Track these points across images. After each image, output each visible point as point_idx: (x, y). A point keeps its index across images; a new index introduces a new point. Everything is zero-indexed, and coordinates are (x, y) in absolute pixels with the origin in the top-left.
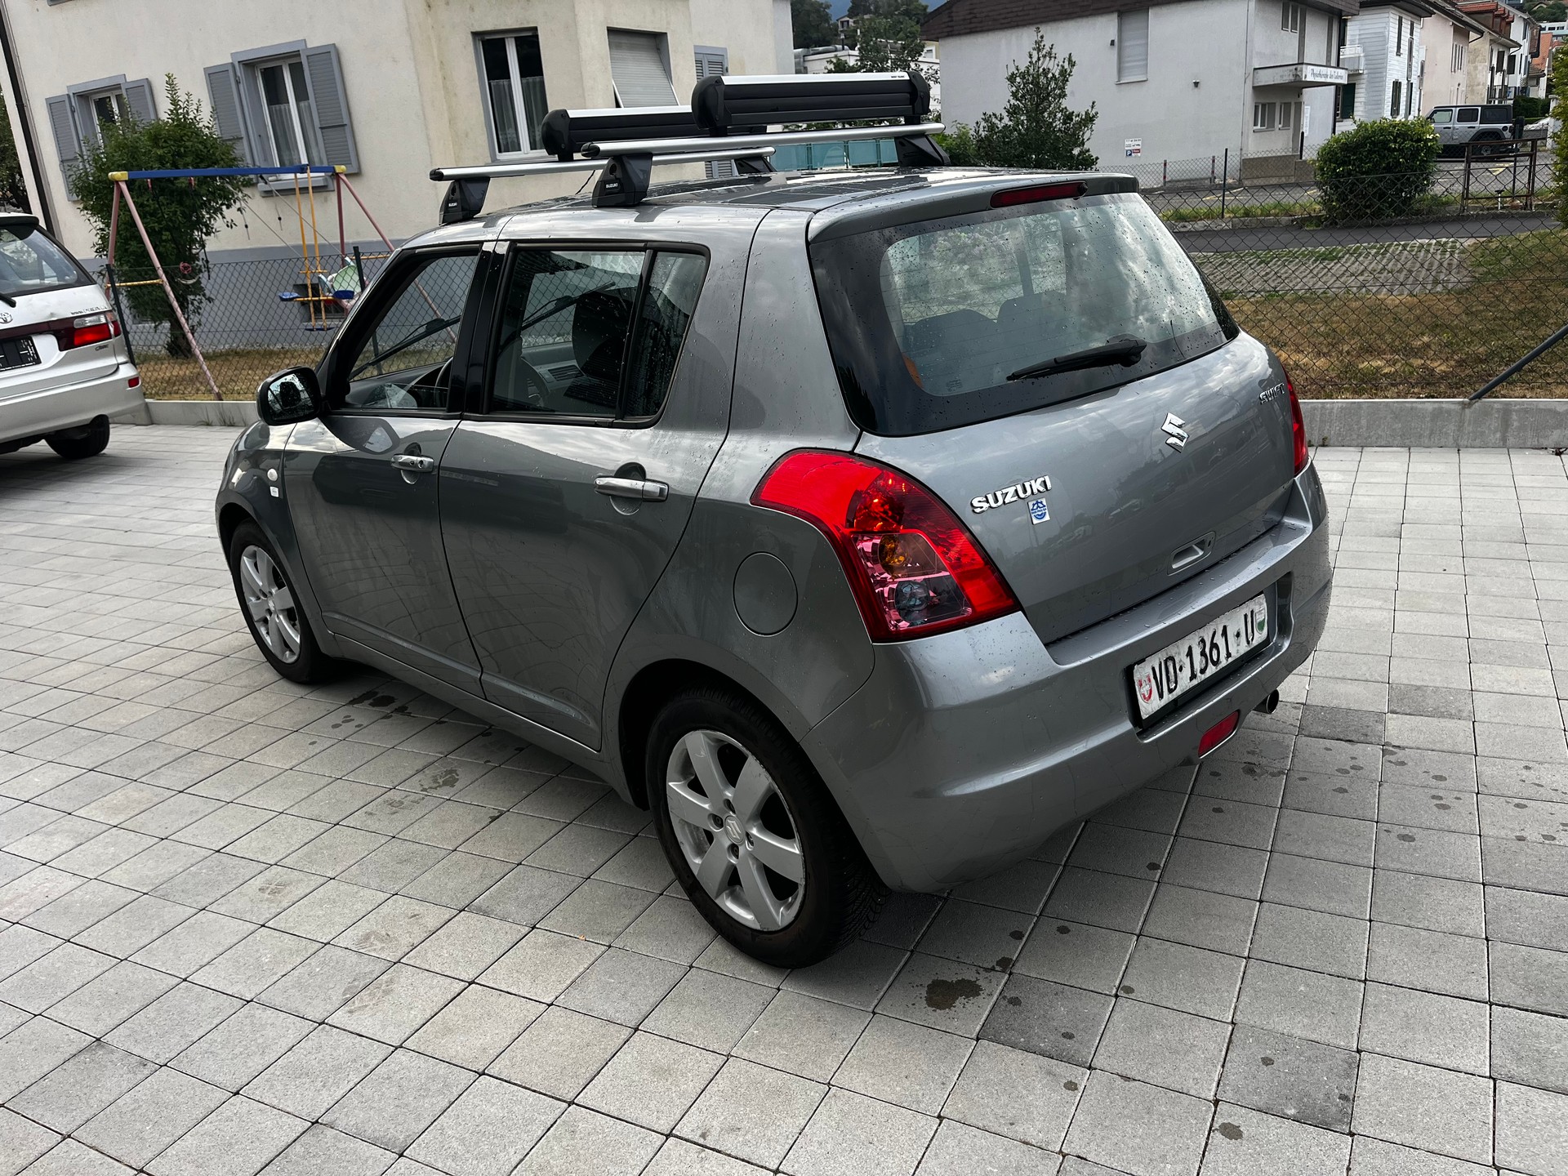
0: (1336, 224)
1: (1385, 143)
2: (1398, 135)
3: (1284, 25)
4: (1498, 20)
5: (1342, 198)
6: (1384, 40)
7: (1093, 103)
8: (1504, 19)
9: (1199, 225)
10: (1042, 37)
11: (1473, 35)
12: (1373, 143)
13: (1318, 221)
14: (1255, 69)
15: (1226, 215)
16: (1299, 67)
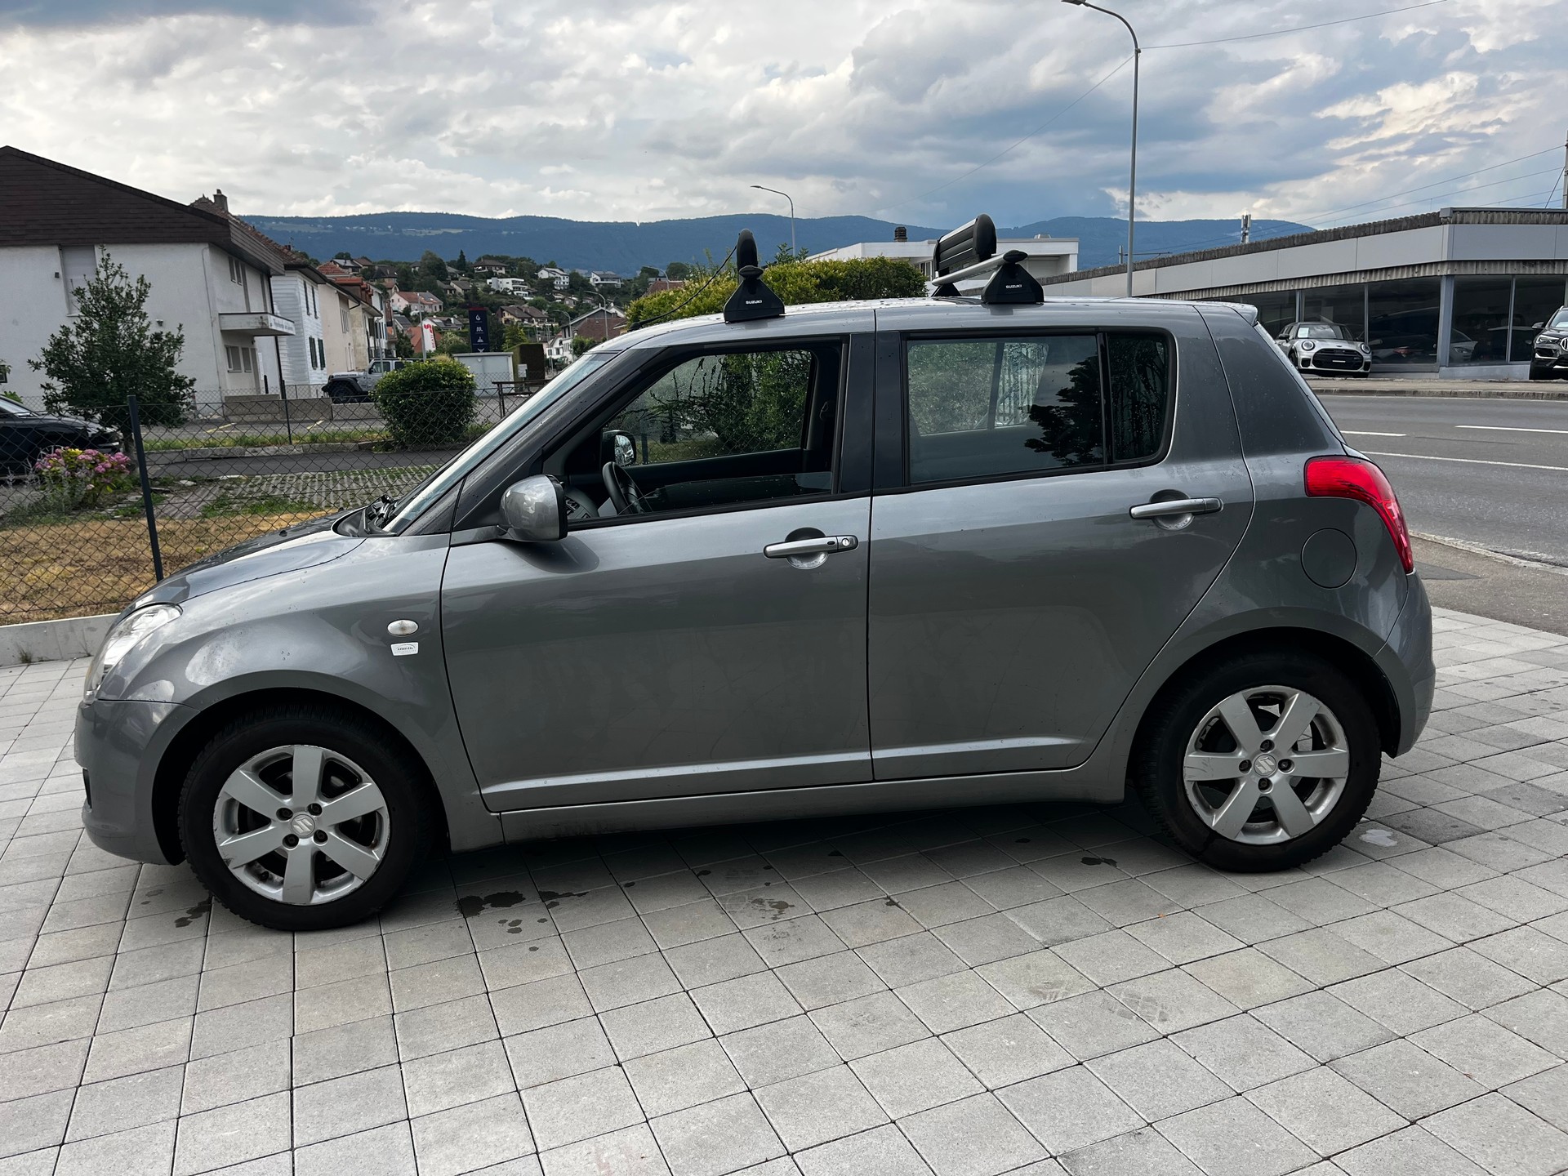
0: (407, 448)
1: (436, 381)
2: (444, 375)
3: (233, 278)
4: (364, 292)
5: (408, 425)
6: (296, 300)
7: (181, 326)
8: (367, 292)
9: (271, 450)
10: (108, 255)
11: (351, 304)
12: (425, 379)
13: (387, 446)
14: (220, 314)
15: (293, 442)
16: (264, 316)
